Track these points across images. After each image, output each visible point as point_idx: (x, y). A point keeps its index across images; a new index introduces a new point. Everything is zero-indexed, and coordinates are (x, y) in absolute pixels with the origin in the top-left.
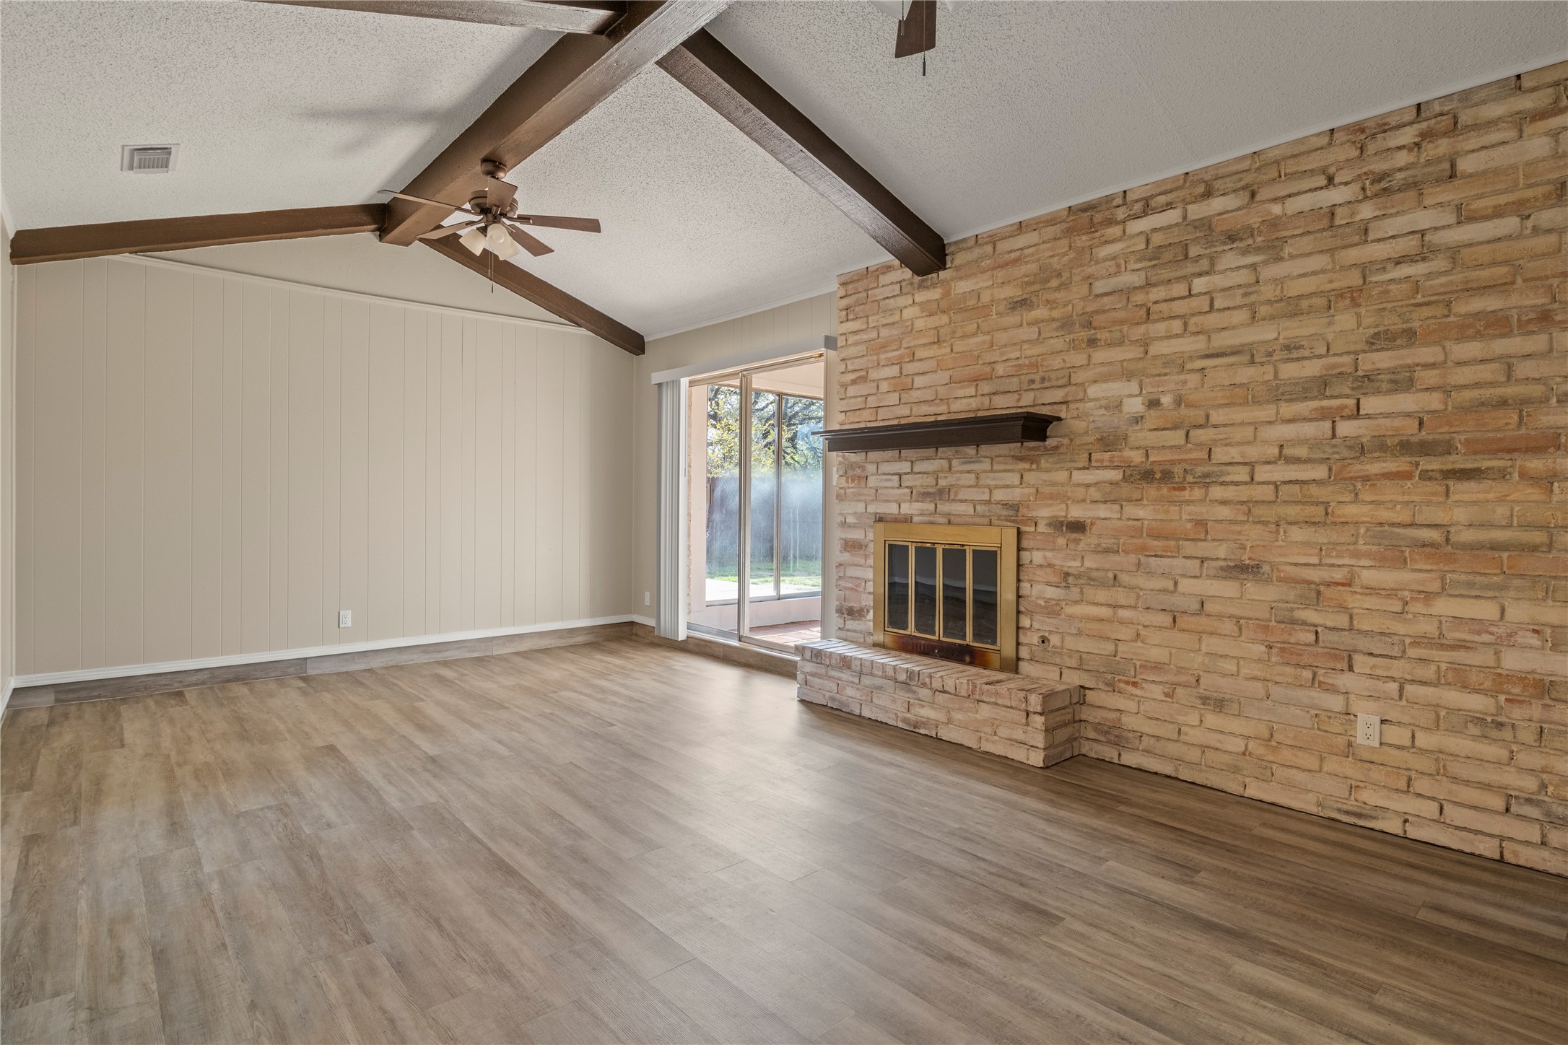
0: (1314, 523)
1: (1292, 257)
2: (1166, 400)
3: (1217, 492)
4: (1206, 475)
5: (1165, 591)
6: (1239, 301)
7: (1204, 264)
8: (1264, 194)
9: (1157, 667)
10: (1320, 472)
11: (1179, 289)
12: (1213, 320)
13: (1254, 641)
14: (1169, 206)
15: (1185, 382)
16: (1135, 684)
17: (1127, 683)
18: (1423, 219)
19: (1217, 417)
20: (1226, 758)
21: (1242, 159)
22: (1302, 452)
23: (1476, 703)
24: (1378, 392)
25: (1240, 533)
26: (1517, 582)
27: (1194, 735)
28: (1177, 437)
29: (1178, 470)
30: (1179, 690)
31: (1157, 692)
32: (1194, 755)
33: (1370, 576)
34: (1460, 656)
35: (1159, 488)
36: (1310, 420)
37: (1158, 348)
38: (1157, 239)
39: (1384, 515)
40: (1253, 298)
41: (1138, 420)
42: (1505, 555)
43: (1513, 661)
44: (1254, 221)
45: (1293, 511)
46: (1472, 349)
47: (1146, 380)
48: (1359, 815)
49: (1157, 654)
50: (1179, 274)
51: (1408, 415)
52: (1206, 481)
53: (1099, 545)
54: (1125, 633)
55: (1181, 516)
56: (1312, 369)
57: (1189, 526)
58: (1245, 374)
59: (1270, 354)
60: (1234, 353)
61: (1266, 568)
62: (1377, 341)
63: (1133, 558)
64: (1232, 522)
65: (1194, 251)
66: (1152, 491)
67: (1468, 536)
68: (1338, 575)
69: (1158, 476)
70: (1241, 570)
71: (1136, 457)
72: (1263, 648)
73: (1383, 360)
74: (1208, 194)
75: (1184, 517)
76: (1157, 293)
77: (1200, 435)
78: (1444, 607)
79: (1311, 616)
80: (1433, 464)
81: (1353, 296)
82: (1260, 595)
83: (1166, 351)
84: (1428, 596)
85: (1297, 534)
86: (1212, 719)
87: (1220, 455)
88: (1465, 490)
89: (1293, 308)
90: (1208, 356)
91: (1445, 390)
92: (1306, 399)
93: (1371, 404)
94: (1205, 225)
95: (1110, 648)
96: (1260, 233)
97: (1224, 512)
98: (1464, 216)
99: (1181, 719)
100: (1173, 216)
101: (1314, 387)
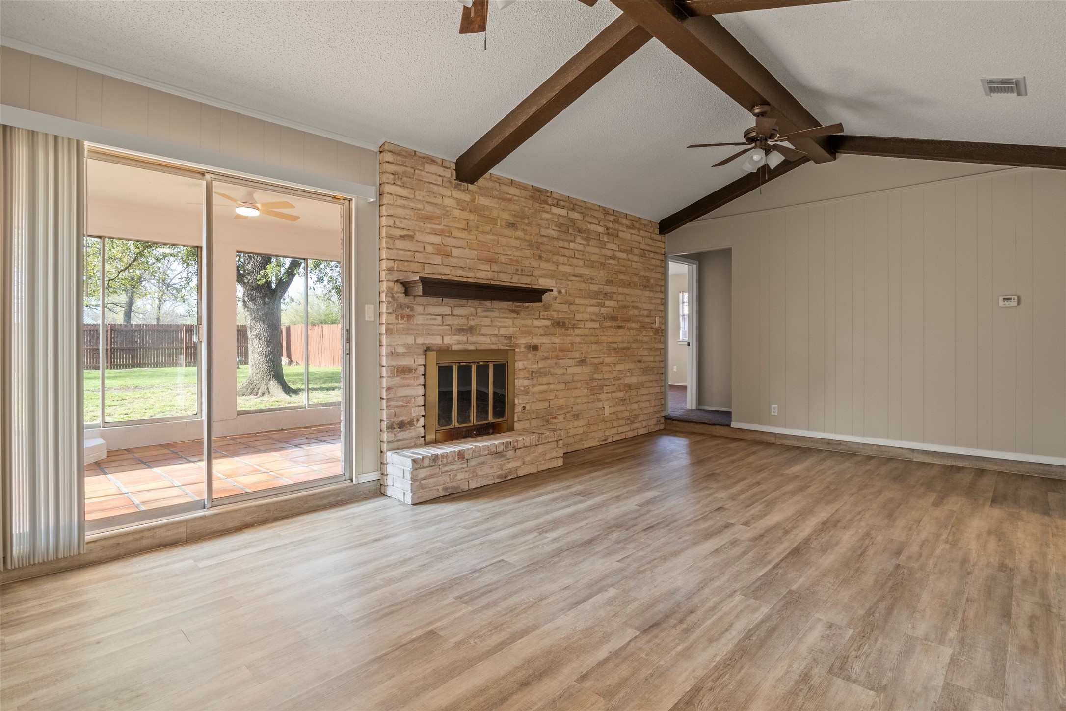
0: (596, 343)
1: (592, 246)
2: (563, 291)
3: (577, 332)
4: (574, 325)
5: (564, 374)
6: (580, 257)
7: (572, 238)
8: (587, 219)
9: (561, 408)
10: (596, 325)
11: (566, 245)
12: (575, 261)
13: (585, 389)
14: (563, 207)
15: (568, 285)
16: (555, 418)
17: (553, 418)
18: (615, 247)
19: (577, 301)
20: (579, 437)
21: (582, 201)
22: (594, 317)
23: (621, 395)
24: (607, 299)
25: (582, 347)
26: (627, 358)
27: (572, 432)
28: (565, 308)
29: (566, 321)
30: (567, 415)
31: (561, 418)
32: (571, 440)
33: (608, 360)
34: (621, 382)
35: (562, 330)
36: (595, 306)
37: (562, 268)
38: (561, 220)
39: (610, 340)
40: (584, 257)
41: (555, 298)
42: (625, 350)
43: (627, 380)
44: (584, 228)
45: (593, 338)
46: (621, 290)
47: (558, 281)
48: (605, 440)
49: (561, 402)
50: (566, 238)
51: (611, 307)
52: (574, 327)
53: (543, 356)
54: (551, 396)
55: (568, 340)
56: (594, 288)
57: (570, 345)
58: (583, 286)
59: (588, 280)
60: (580, 277)
61: (587, 360)
62: (609, 282)
63: (554, 361)
64: (580, 343)
65: (571, 231)
66: (559, 331)
67: (621, 346)
68: (600, 361)
69: (561, 324)
70: (582, 362)
71: (554, 314)
72: (587, 391)
73: (608, 289)
74: (573, 209)
75: (568, 342)
76: (561, 244)
77: (573, 308)
78: (619, 367)
79: (596, 376)
80: (615, 324)
81: (603, 265)
82: (587, 369)
83: (563, 270)
84: (615, 364)
85: (594, 347)
86: (577, 423)
87: (579, 316)
88: (621, 331)
89: (592, 265)
90: (574, 276)
91: (618, 301)
92: (595, 299)
93: (607, 303)
94: (572, 221)
95: (547, 404)
96: (585, 233)
97: (578, 340)
98: (620, 251)
99: (568, 427)
100: (563, 212)
101: (596, 295)
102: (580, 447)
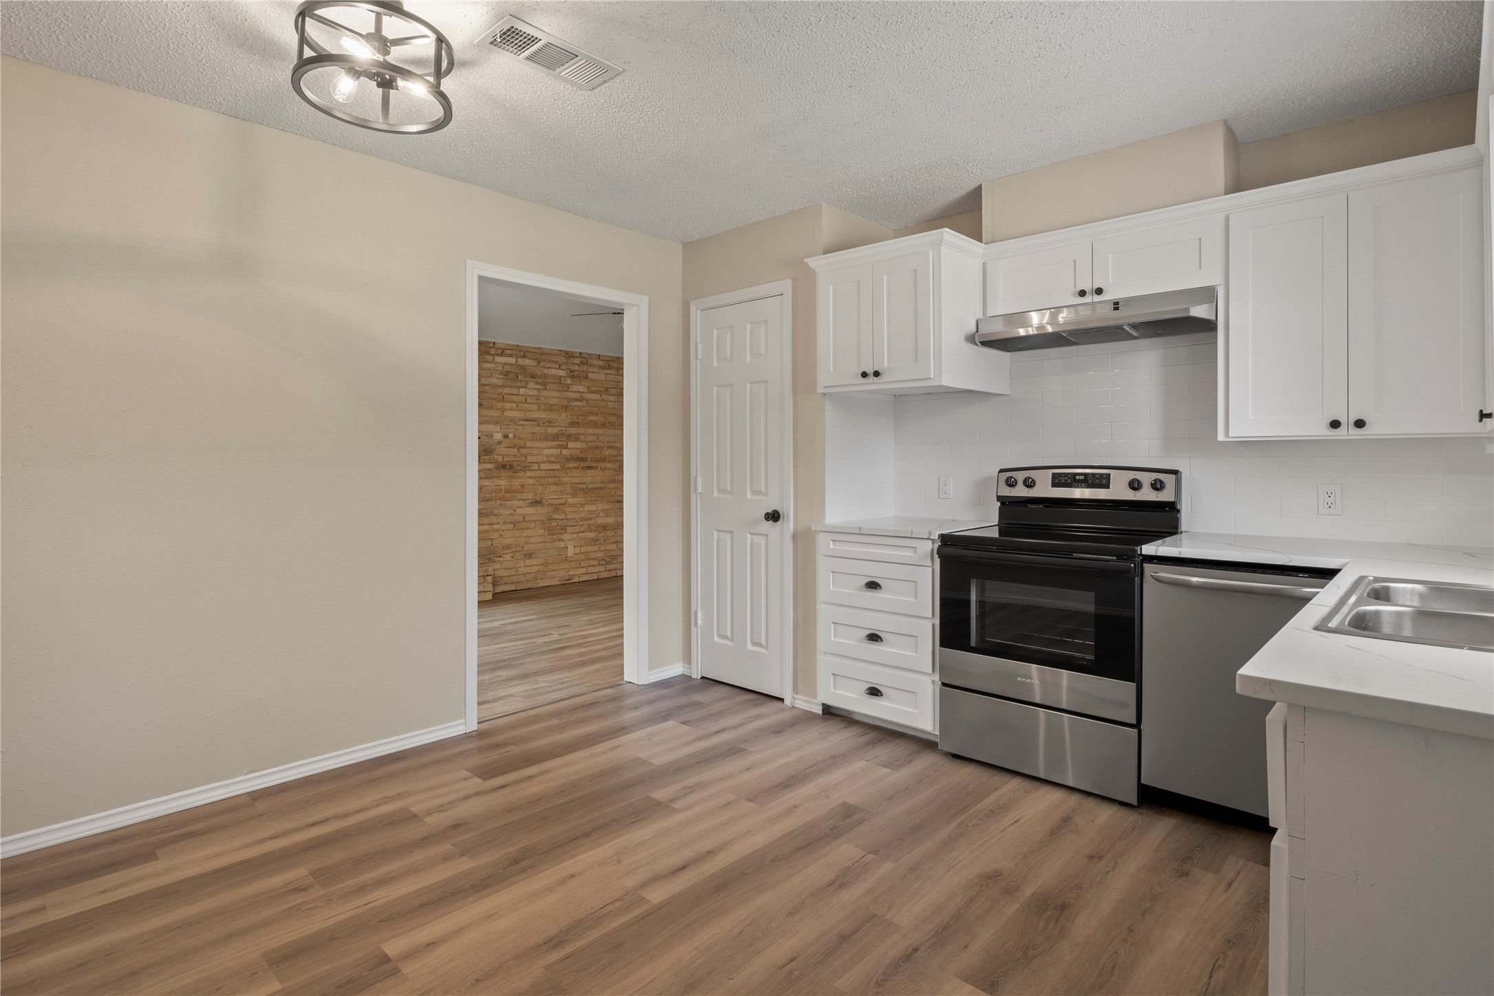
0: (556, 484)
1: (550, 390)
2: (511, 435)
3: (529, 474)
4: (525, 467)
5: (512, 514)
6: (534, 401)
7: (524, 384)
8: (542, 364)
9: (508, 547)
10: (557, 467)
11: (515, 391)
12: (526, 406)
13: (540, 529)
14: (511, 356)
15: (517, 429)
16: (500, 556)
17: (497, 557)
18: (582, 389)
19: (529, 444)
20: (532, 575)
21: (536, 348)
22: (553, 459)
24: (571, 441)
25: (536, 489)
26: (600, 499)
27: (522, 570)
28: (514, 451)
29: (515, 464)
30: (517, 554)
31: (508, 557)
32: (522, 578)
33: (571, 501)
34: (589, 522)
35: (508, 472)
36: (555, 448)
37: (509, 414)
38: (507, 368)
39: (574, 481)
40: (539, 401)
41: (500, 443)
42: (597, 491)
44: (539, 373)
45: (551, 480)
46: (591, 431)
47: (503, 426)
48: (569, 580)
49: (508, 541)
50: (515, 385)
51: (578, 449)
52: (525, 469)
53: (484, 498)
54: (495, 535)
55: (517, 482)
56: (555, 430)
57: (519, 487)
58: (537, 429)
59: (544, 423)
60: (534, 421)
61: (544, 501)
62: (573, 424)
63: (498, 502)
64: (533, 485)
65: (520, 377)
66: (505, 473)
67: (591, 486)
68: (563, 501)
69: (508, 467)
70: (537, 503)
71: (500, 459)
72: (543, 531)
73: (572, 431)
74: (524, 356)
75: (517, 484)
76: (507, 390)
77: (524, 451)
78: (587, 508)
79: (556, 516)
80: (583, 464)
81: (566, 408)
82: (542, 511)
83: (510, 415)
84: (583, 505)
85: (553, 488)
86: (528, 562)
87: (530, 459)
88: (590, 472)
89: (550, 408)
90: (525, 420)
91: (586, 442)
92: (554, 441)
93: (571, 445)
94: (523, 368)
95: (490, 543)
96: (541, 378)
97: (531, 481)
98: (590, 392)
99: (517, 566)
100: (512, 360)
101: (556, 437)
102: (535, 586)
